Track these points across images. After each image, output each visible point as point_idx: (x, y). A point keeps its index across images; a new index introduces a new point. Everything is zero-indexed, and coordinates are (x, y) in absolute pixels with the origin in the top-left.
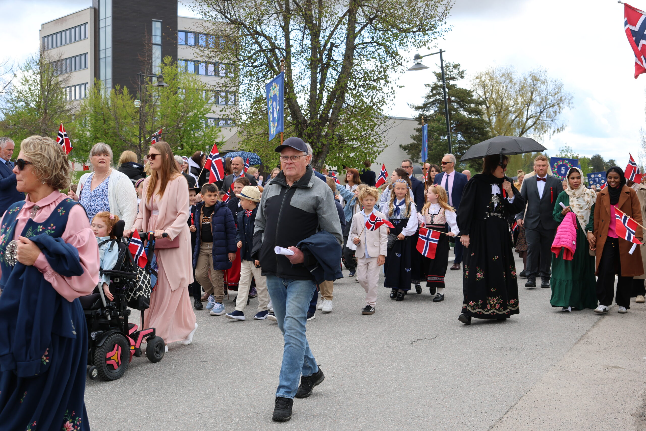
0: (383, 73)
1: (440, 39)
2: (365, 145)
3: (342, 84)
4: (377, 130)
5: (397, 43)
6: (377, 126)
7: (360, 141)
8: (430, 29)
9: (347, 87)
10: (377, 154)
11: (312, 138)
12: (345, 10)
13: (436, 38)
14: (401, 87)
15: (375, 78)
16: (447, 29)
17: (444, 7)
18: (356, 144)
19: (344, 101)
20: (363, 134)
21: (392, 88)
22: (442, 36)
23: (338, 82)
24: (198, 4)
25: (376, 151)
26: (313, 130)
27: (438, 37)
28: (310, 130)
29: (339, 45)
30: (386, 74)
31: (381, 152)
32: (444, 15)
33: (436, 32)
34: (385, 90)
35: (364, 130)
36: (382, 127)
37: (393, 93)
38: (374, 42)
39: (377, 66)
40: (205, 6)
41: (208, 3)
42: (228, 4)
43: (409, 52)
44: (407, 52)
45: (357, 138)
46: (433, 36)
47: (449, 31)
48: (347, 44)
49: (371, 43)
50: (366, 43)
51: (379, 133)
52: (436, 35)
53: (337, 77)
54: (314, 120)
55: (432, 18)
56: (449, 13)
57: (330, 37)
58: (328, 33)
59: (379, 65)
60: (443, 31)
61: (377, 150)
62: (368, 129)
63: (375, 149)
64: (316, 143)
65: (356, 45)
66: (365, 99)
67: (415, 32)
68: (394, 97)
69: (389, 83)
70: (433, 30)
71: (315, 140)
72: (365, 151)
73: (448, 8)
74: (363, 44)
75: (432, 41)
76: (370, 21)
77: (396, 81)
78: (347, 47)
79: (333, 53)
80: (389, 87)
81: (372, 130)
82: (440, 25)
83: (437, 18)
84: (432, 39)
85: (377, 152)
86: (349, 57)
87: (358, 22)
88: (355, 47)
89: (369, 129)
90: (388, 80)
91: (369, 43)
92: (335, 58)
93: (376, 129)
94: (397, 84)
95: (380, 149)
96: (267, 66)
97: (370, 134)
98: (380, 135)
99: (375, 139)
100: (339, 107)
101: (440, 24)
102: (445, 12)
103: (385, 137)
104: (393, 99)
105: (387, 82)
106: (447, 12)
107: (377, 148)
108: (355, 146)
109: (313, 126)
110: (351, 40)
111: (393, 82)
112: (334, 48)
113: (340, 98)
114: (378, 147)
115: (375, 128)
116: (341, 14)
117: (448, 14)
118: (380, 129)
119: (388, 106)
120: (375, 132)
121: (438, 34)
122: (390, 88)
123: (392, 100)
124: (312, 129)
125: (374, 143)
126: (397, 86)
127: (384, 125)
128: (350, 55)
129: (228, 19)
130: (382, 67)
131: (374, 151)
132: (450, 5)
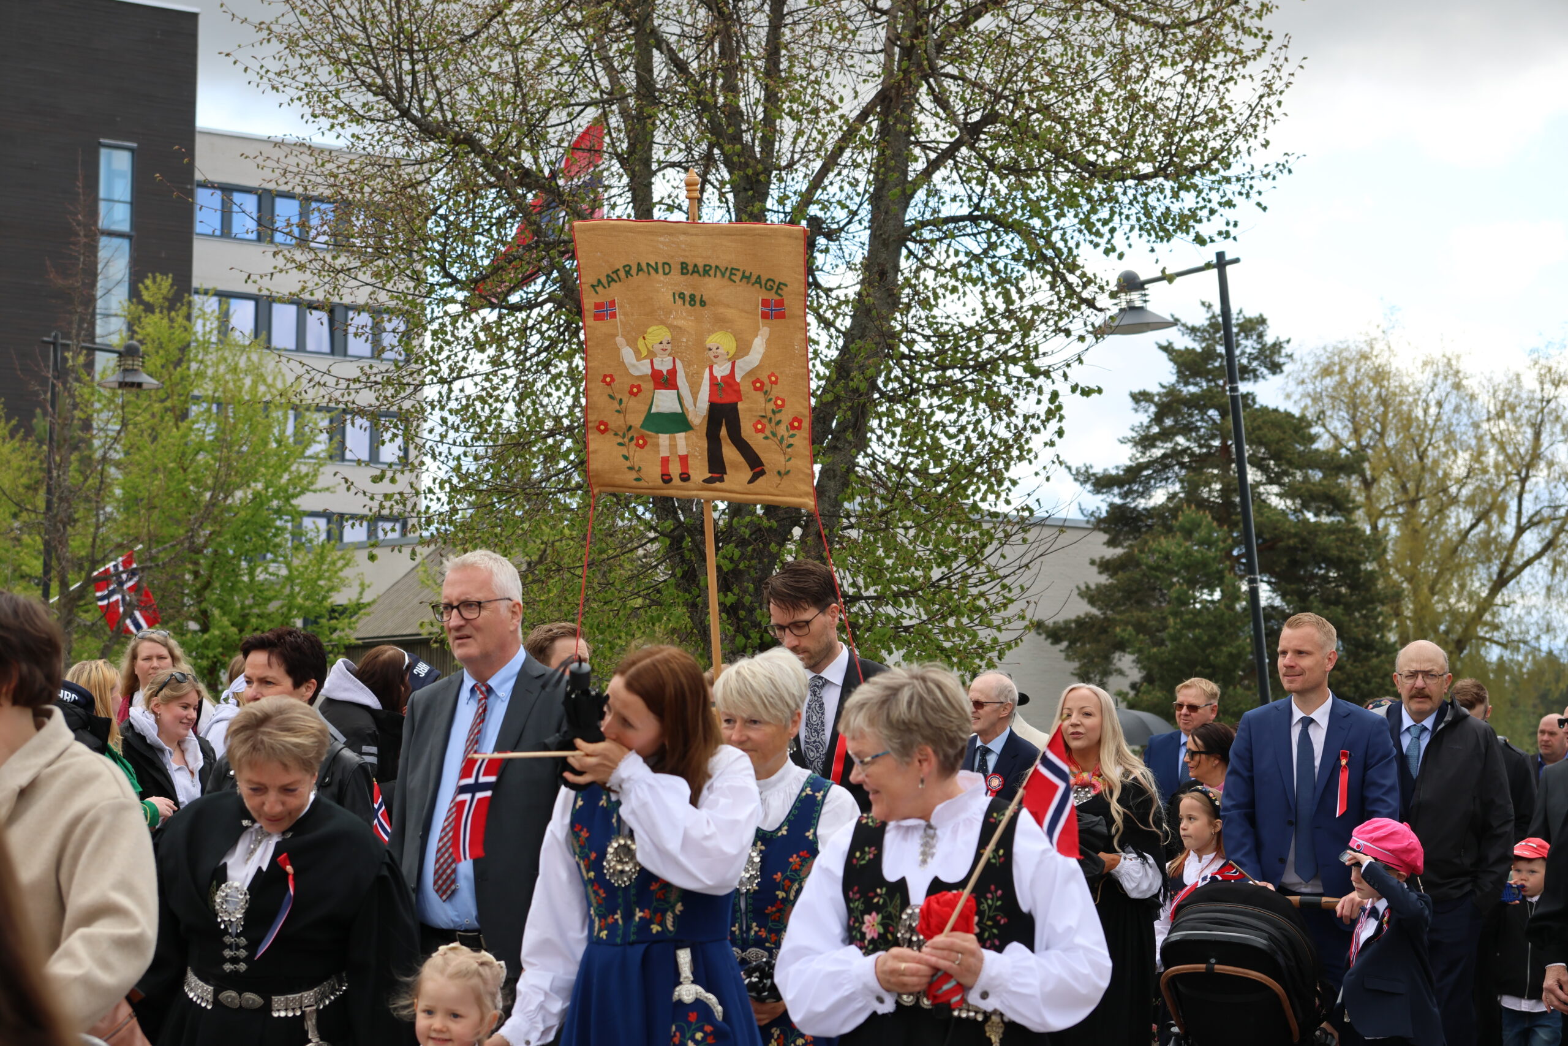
0: (1016, 338)
1: (1244, 209)
2: (944, 618)
3: (857, 380)
4: (992, 561)
5: (1069, 221)
6: (995, 543)
7: (925, 603)
8: (1204, 168)
9: (874, 387)
10: (994, 655)
11: (736, 590)
12: (869, 91)
13: (1230, 204)
14: (1087, 392)
15: (985, 355)
16: (1272, 169)
17: (1258, 83)
18: (911, 614)
19: (862, 444)
20: (936, 573)
21: (1055, 395)
22: (1253, 193)
23: (841, 368)
24: (294, 62)
25: (988, 642)
26: (743, 557)
27: (1237, 199)
28: (731, 560)
29: (841, 229)
30: (1030, 341)
31: (1009, 647)
32: (1261, 112)
33: (1228, 180)
34: (1025, 405)
35: (945, 559)
36: (1013, 551)
37: (1054, 412)
38: (985, 218)
39: (991, 311)
40: (325, 73)
41: (334, 61)
42: (413, 63)
43: (1121, 256)
44: (1114, 256)
45: (914, 593)
46: (1215, 197)
47: (1278, 175)
48: (876, 226)
49: (971, 218)
50: (955, 219)
51: (1001, 573)
52: (1231, 189)
53: (834, 354)
54: (748, 519)
55: (1214, 122)
56: (1279, 103)
57: (807, 199)
58: (798, 182)
59: (1001, 307)
60: (1255, 174)
61: (995, 640)
62: (955, 556)
63: (985, 635)
64: (751, 611)
65: (913, 228)
66: (944, 441)
67: (1141, 178)
68: (1060, 433)
69: (1042, 377)
70: (1215, 172)
71: (747, 599)
72: (947, 645)
73: (1278, 85)
74: (937, 223)
75: (1212, 212)
76: (971, 133)
77: (1067, 370)
78: (873, 237)
79: (820, 258)
80: (1040, 391)
81: (974, 561)
82: (1244, 154)
83: (1231, 127)
84: (1214, 205)
85: (993, 648)
86: (883, 274)
87: (923, 137)
88: (905, 235)
89: (962, 559)
90: (1039, 363)
91: (962, 218)
92: (823, 279)
93: (992, 556)
94: (1072, 381)
95: (1004, 637)
96: (559, 305)
97: (966, 577)
98: (1006, 581)
99: (982, 594)
100: (843, 467)
101: (1243, 147)
102: (1265, 101)
103: (1022, 587)
104: (1055, 438)
105: (1035, 373)
106: (1272, 100)
107: (994, 633)
108: (906, 622)
109: (742, 543)
110: (894, 208)
111: (1057, 375)
112: (821, 241)
113: (849, 436)
114: (999, 629)
115: (988, 551)
116: (851, 109)
117: (1275, 110)
118: (1003, 556)
119: (1037, 466)
120: (989, 571)
121: (1235, 187)
122: (1046, 397)
123: (1052, 444)
124: (737, 553)
125: (983, 612)
126: (1074, 389)
127: (1024, 540)
128: (888, 266)
129: (414, 120)
130: (1009, 314)
131: (982, 646)
132: (1284, 73)
